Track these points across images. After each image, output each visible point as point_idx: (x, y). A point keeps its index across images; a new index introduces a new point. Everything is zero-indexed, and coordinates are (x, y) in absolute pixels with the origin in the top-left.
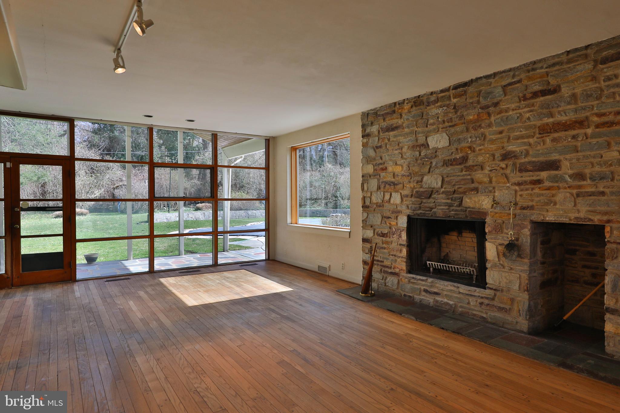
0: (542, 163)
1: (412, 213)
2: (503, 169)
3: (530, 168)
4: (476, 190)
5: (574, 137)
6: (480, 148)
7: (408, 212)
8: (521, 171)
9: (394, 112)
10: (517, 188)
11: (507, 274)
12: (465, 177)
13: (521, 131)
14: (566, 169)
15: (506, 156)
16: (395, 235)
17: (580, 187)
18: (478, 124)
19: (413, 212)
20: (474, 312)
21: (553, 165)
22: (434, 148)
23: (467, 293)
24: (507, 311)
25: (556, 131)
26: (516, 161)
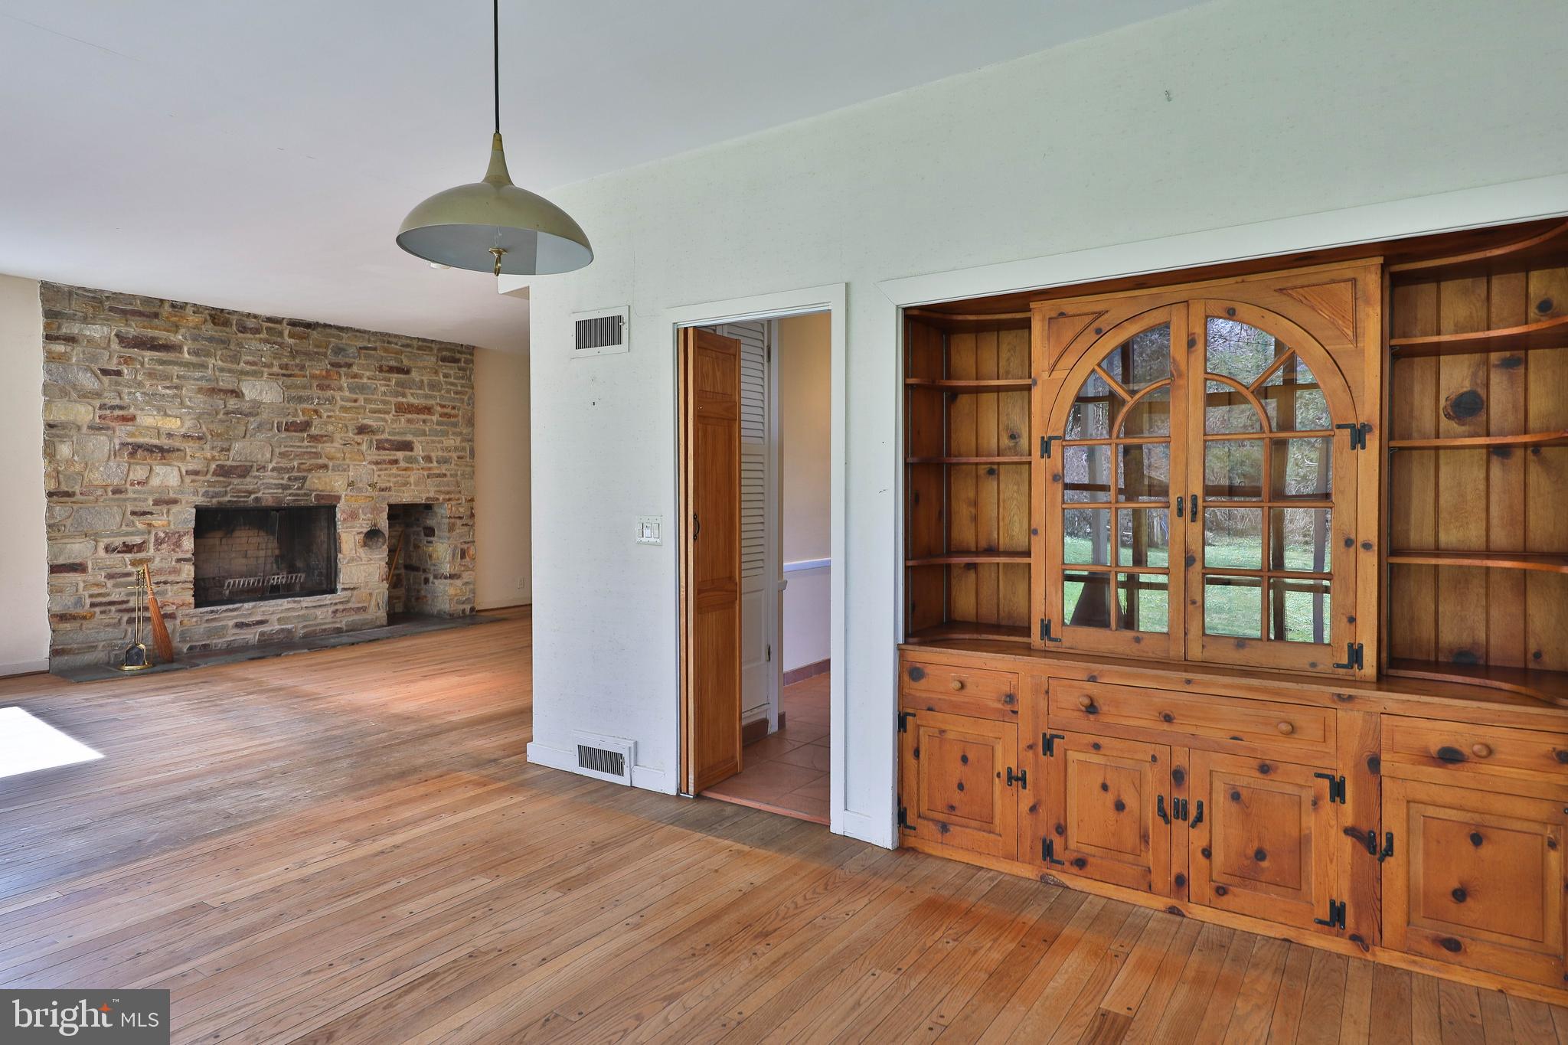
0: (399, 442)
1: (208, 502)
2: (358, 444)
3: (387, 445)
4: (325, 467)
5: (424, 421)
6: (329, 414)
7: (200, 500)
8: (378, 448)
9: (156, 315)
10: (374, 467)
11: (365, 567)
12: (309, 450)
13: (378, 405)
14: (419, 451)
15: (362, 430)
16: (164, 546)
17: (430, 469)
18: (326, 382)
19: (211, 501)
20: (324, 627)
21: (407, 446)
22: (253, 401)
23: (314, 604)
24: (364, 609)
25: (410, 412)
26: (372, 436)
